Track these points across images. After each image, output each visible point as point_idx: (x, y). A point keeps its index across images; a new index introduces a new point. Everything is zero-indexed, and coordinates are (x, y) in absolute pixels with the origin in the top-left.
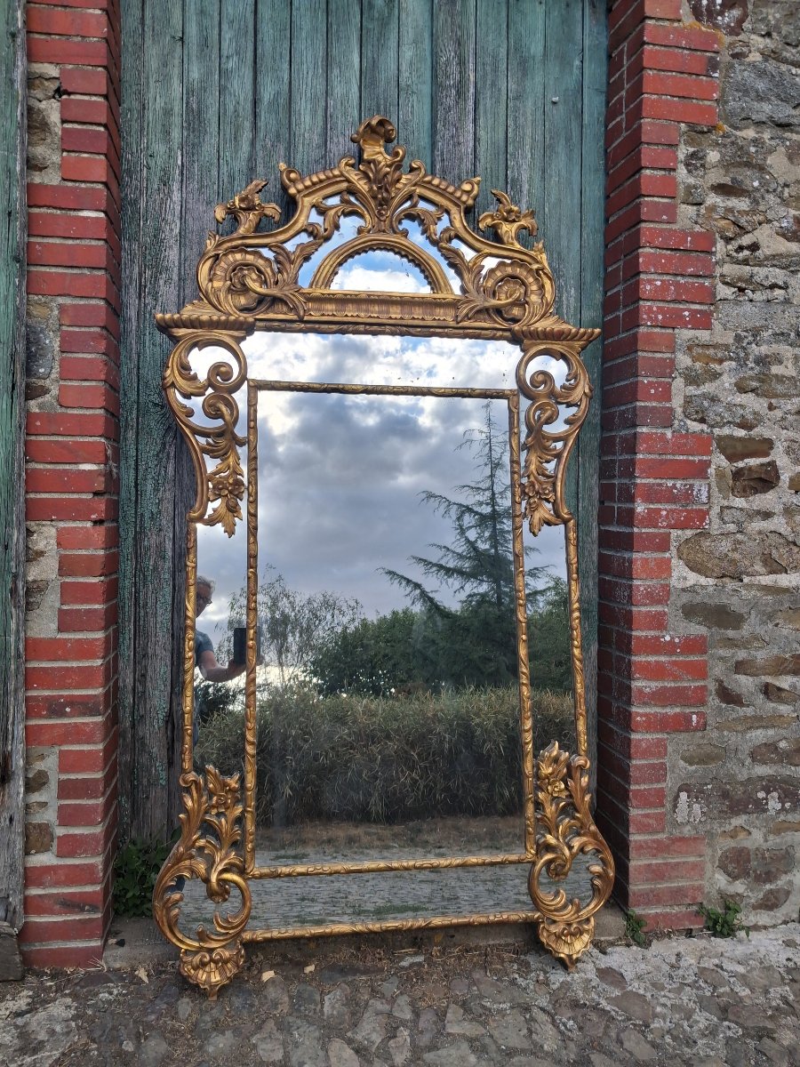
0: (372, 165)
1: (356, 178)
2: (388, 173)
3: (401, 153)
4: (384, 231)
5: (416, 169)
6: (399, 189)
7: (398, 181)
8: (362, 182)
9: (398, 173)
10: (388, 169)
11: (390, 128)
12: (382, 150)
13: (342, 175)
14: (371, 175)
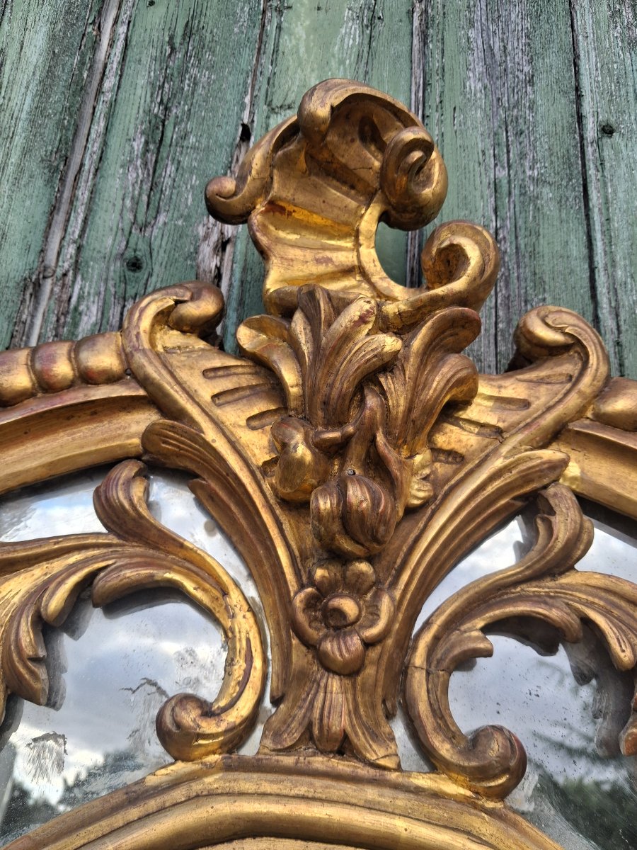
0: (299, 323)
1: (206, 391)
2: (388, 365)
3: (473, 253)
4: (344, 747)
5: (553, 351)
6: (455, 457)
7: (451, 410)
8: (234, 416)
9: (451, 367)
10: (390, 343)
11: (409, 135)
12: (369, 256)
13: (130, 373)
14: (290, 376)
